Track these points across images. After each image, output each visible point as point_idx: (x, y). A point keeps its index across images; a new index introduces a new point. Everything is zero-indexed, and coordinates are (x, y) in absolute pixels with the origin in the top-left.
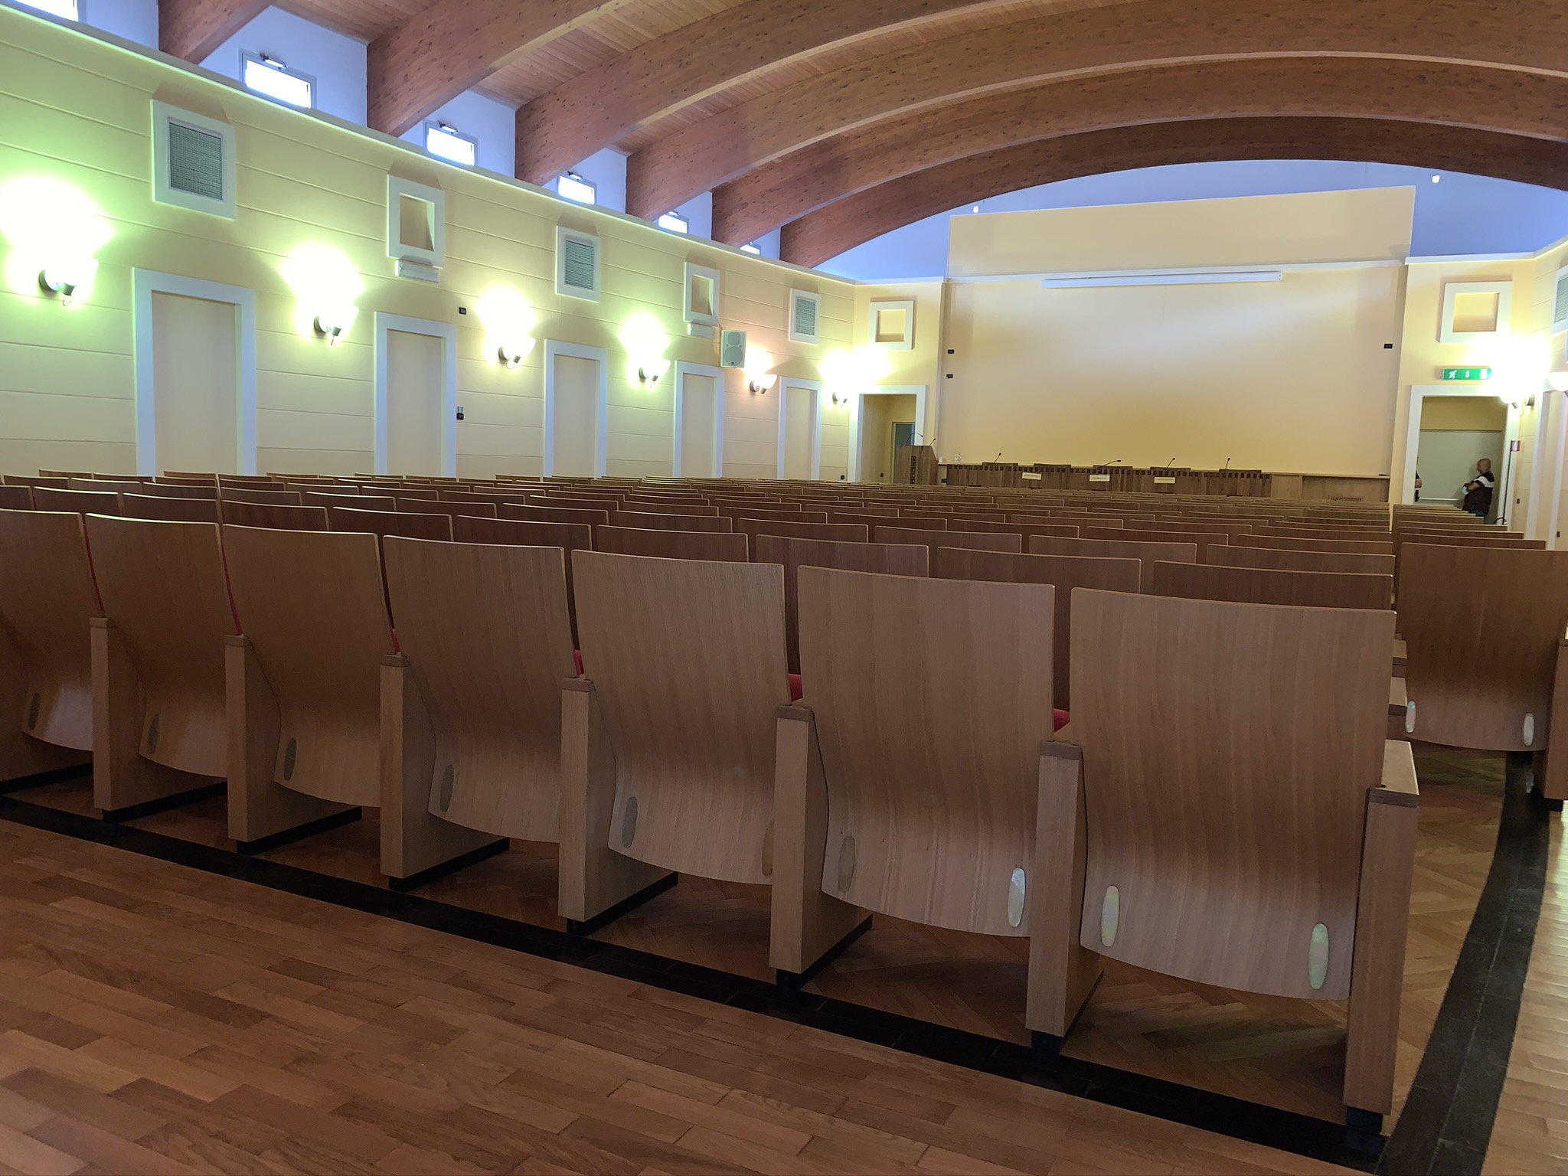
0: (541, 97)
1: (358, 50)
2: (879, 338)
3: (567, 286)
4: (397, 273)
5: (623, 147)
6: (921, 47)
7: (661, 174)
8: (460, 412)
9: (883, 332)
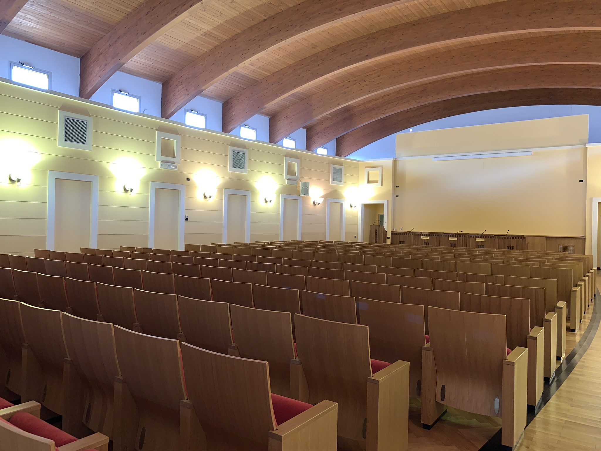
0: (231, 98)
1: (158, 86)
2: (369, 182)
3: (234, 168)
4: (160, 167)
5: (267, 114)
6: (376, 71)
7: (282, 124)
8: (186, 217)
9: (370, 179)
